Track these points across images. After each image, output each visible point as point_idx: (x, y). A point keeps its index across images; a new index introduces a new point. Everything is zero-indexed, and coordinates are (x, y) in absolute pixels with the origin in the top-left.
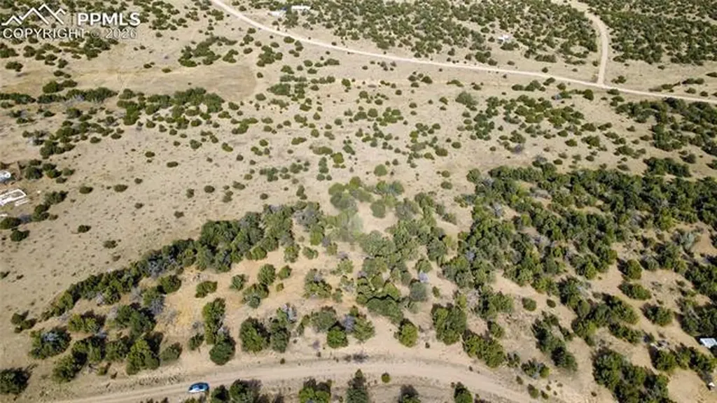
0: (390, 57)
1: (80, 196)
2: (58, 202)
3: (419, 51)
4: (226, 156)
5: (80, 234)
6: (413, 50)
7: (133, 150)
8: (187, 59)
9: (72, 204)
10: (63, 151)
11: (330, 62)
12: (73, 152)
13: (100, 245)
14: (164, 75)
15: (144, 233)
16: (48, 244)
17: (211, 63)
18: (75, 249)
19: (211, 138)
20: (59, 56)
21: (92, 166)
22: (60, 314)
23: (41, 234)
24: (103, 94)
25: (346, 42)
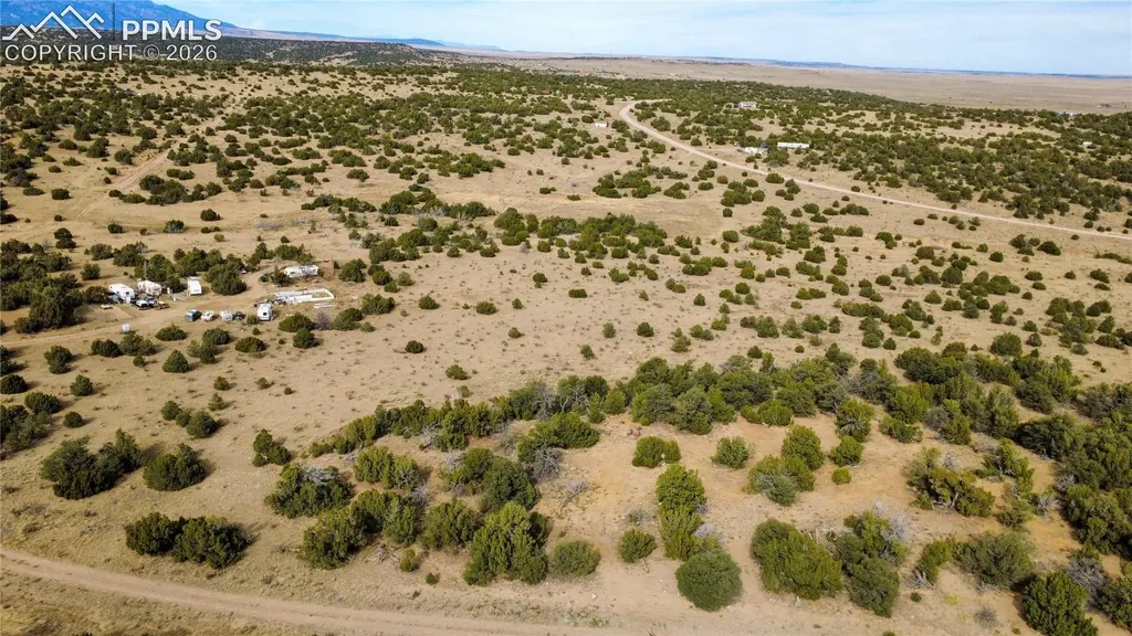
0: (965, 212)
1: (417, 312)
2: (382, 312)
3: (1021, 208)
4: (674, 298)
5: (408, 354)
6: (1009, 207)
7: (513, 271)
8: (607, 188)
9: (401, 317)
10: (402, 258)
11: (850, 210)
12: (417, 263)
13: (440, 372)
14: (568, 202)
15: (522, 368)
16: (350, 359)
17: (645, 196)
18: (395, 371)
19: (646, 273)
20: (420, 171)
21: (444, 281)
22: (346, 452)
23: (343, 345)
24: (476, 210)
25: (876, 188)
